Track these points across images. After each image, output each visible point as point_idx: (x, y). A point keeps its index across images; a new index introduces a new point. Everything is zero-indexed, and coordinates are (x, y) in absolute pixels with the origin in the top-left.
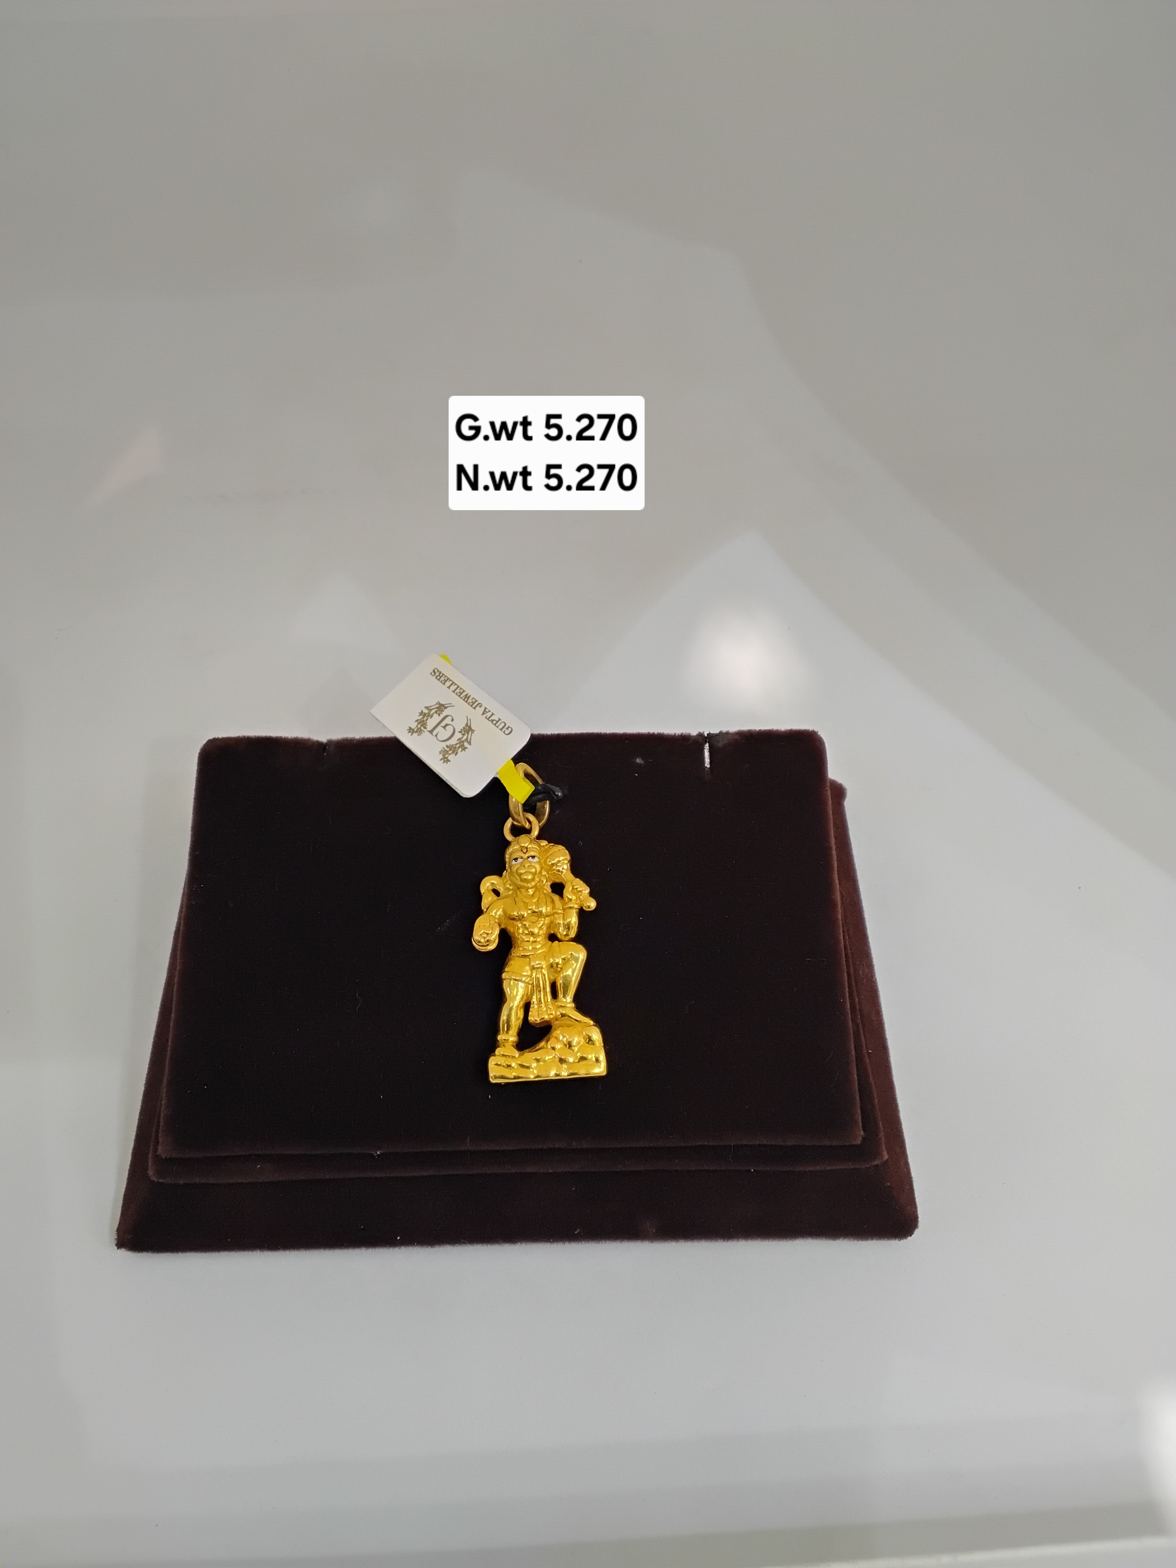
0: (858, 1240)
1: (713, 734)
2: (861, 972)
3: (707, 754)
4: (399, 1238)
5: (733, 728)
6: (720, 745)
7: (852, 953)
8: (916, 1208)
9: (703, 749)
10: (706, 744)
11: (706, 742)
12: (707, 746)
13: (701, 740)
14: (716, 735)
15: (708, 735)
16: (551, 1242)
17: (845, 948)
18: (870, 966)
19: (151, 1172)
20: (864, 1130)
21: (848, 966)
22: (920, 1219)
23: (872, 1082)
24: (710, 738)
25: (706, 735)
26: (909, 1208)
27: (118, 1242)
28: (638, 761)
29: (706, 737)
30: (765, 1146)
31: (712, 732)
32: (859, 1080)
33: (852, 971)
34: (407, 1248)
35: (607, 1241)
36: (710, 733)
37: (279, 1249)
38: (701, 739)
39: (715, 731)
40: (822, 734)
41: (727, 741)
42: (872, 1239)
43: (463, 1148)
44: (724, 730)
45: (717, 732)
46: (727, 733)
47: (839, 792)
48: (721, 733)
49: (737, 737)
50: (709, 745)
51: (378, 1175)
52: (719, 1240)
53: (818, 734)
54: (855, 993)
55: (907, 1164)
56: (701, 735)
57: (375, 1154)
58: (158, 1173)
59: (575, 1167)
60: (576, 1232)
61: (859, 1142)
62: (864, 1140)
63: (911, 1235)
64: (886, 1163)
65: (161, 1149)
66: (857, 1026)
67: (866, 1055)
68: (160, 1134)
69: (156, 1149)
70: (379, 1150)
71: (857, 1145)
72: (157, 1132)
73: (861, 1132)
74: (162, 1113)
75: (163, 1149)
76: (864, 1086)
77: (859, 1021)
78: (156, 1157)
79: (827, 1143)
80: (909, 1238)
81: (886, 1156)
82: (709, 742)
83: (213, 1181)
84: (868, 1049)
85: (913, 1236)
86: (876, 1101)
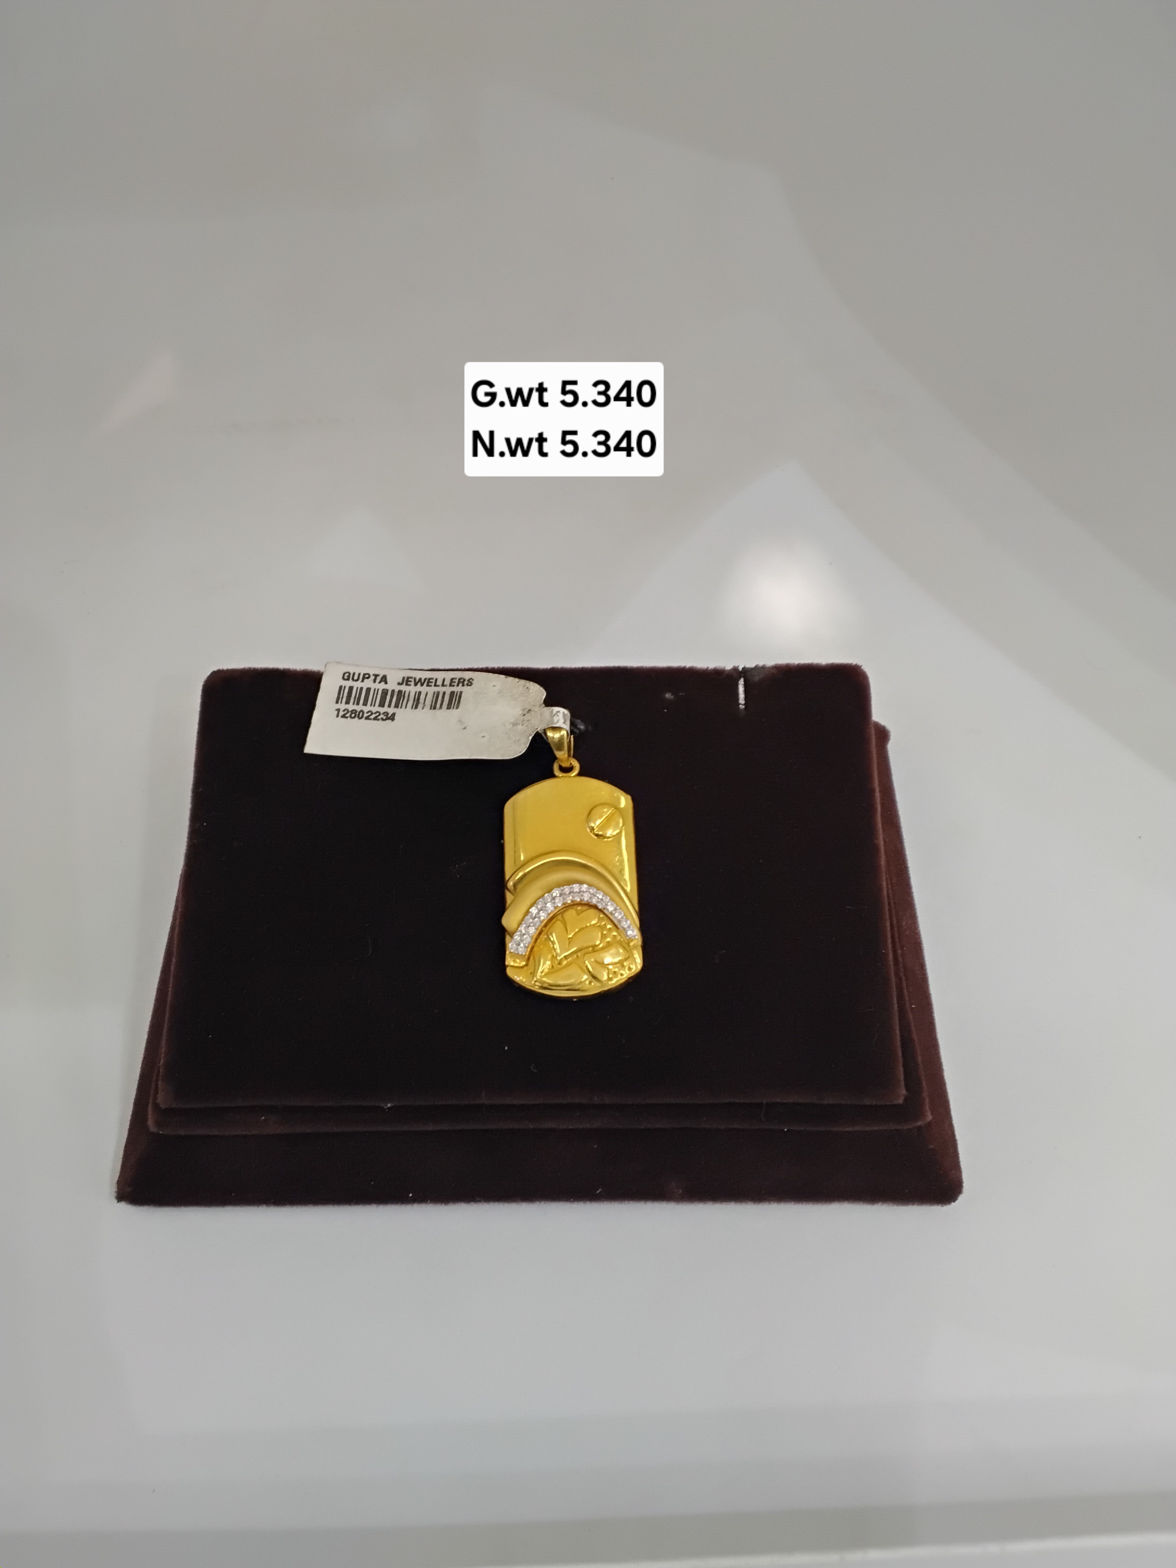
0: (898, 1205)
1: (748, 668)
2: (904, 923)
3: (741, 689)
4: (411, 1195)
5: (770, 662)
6: (756, 679)
7: (894, 902)
8: (961, 1172)
9: (737, 685)
10: (740, 679)
11: (740, 678)
12: (741, 682)
14: (752, 669)
15: (743, 668)
16: (571, 1202)
17: (888, 897)
18: (913, 917)
19: (150, 1122)
20: (907, 1090)
21: (891, 918)
22: (964, 1185)
23: (916, 1038)
24: (745, 673)
25: (741, 670)
26: (953, 1172)
27: (118, 1195)
28: (668, 695)
29: (741, 672)
30: (798, 1104)
31: (747, 666)
32: (902, 1036)
33: (895, 922)
34: (420, 1205)
35: (631, 1202)
36: (745, 667)
37: (286, 1205)
38: (735, 675)
39: (751, 665)
40: (867, 669)
41: (763, 675)
42: (913, 1204)
43: (478, 1102)
44: (761, 664)
45: (753, 665)
46: (763, 667)
47: (883, 734)
48: (756, 667)
49: (774, 671)
50: (745, 679)
51: (388, 1129)
52: (750, 1203)
53: (862, 668)
54: (898, 945)
55: (951, 1126)
56: (735, 669)
57: (386, 1107)
58: (158, 1124)
59: (597, 1124)
60: (598, 1192)
61: (901, 1101)
62: (906, 1099)
63: (954, 1201)
64: (929, 1124)
65: (160, 1099)
66: (900, 980)
67: (909, 1010)
68: (160, 1083)
69: (155, 1098)
70: (389, 1103)
71: (899, 1105)
72: (157, 1081)
73: (904, 1092)
74: (162, 1061)
75: (163, 1099)
76: (907, 1043)
77: (902, 974)
78: (156, 1106)
79: (867, 1102)
80: (953, 1204)
81: (929, 1117)
82: (744, 677)
83: (216, 1132)
84: (911, 1004)
85: (957, 1202)
86: (920, 1058)
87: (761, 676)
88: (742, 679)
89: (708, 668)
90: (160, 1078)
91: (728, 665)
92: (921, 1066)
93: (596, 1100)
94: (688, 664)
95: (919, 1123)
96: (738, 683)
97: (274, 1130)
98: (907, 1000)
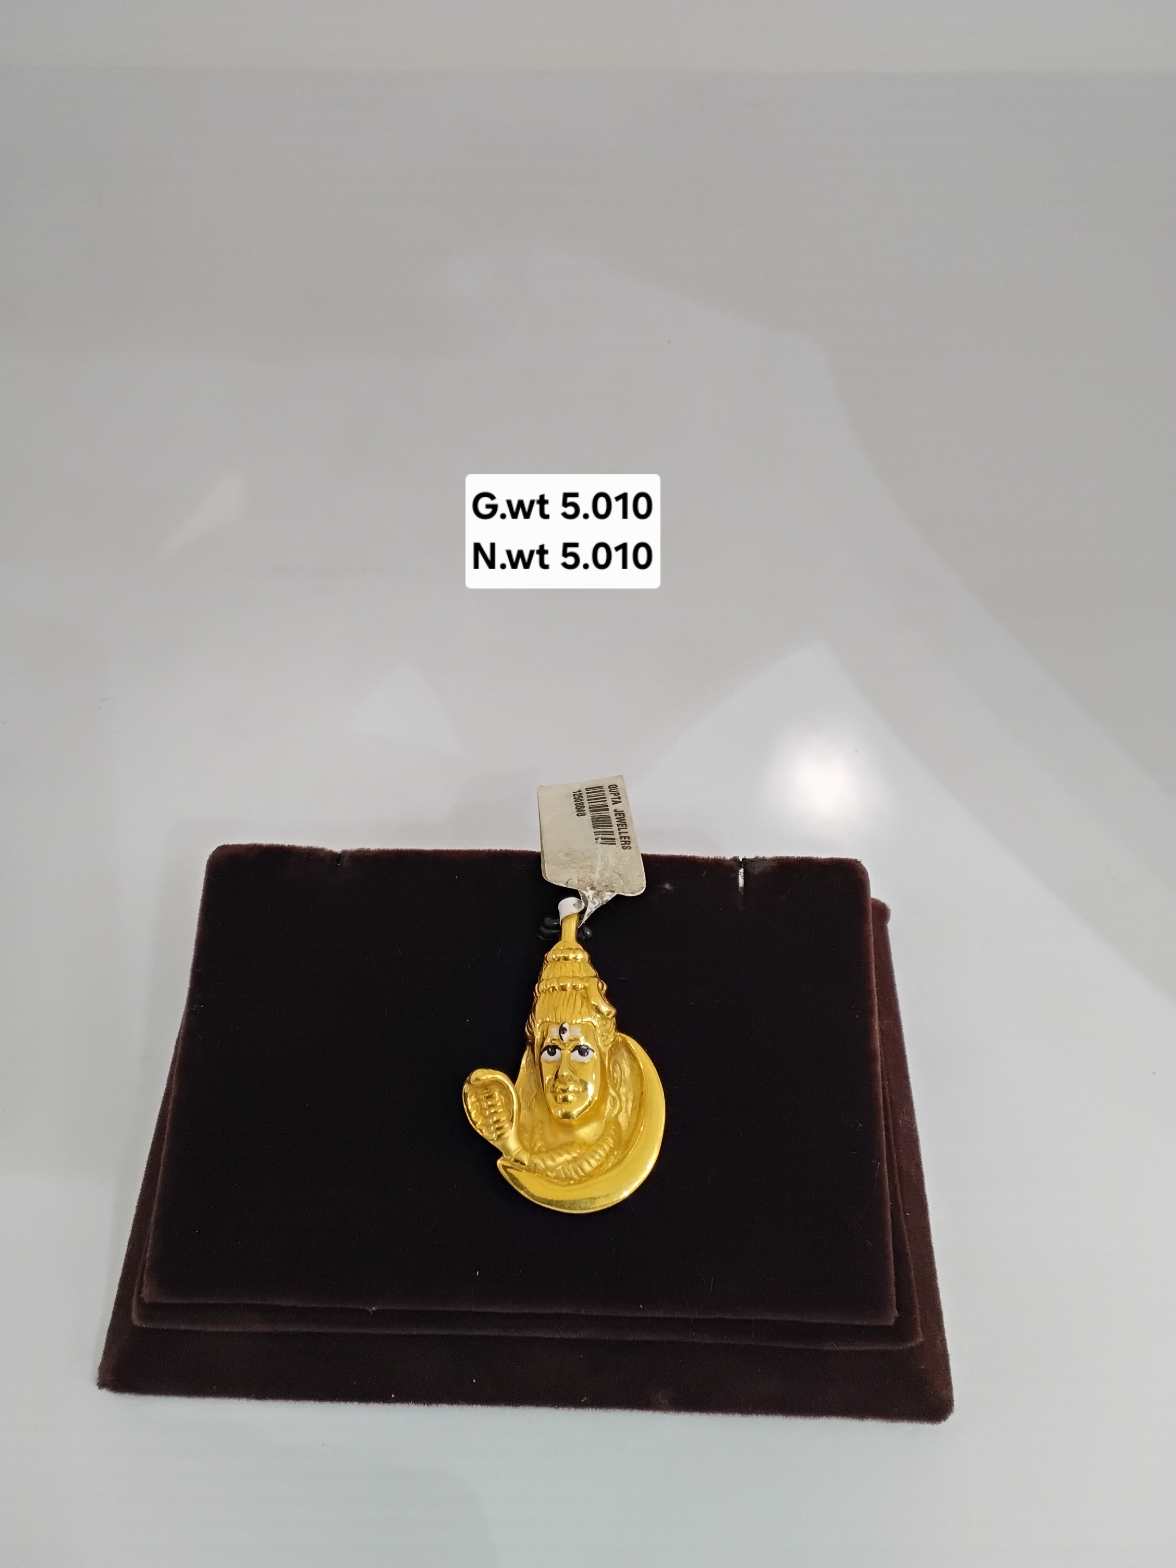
0: (887, 1421)
2: (898, 1123)
3: (741, 878)
4: (393, 1394)
5: (769, 854)
6: (756, 870)
7: (890, 1096)
8: (951, 1387)
10: (740, 869)
11: (741, 867)
12: (741, 874)
13: (735, 866)
14: (752, 861)
15: (743, 859)
16: (555, 1407)
17: (882, 1096)
19: (134, 1314)
20: (898, 1309)
21: (886, 1119)
22: (955, 1403)
23: (909, 1249)
24: (745, 863)
25: (741, 860)
26: (943, 1389)
27: (100, 1381)
28: (669, 885)
29: (741, 863)
30: (790, 1323)
31: (747, 858)
32: (894, 1249)
33: (890, 1121)
34: (402, 1405)
35: (617, 1410)
36: (745, 858)
38: (737, 864)
39: (750, 856)
40: (866, 864)
41: (763, 868)
42: (903, 1421)
44: (761, 856)
45: (753, 856)
46: (764, 860)
47: (882, 912)
48: (756, 858)
49: (773, 864)
50: (744, 871)
51: (372, 1331)
52: (737, 1415)
54: (891, 1146)
55: (943, 1340)
56: (735, 859)
57: (371, 1311)
58: (142, 1317)
59: (582, 1335)
60: (582, 1401)
61: (892, 1322)
62: (898, 1320)
63: (945, 1420)
64: (922, 1344)
65: (145, 1293)
66: (895, 1187)
67: (903, 1220)
68: (144, 1278)
69: (140, 1293)
70: (375, 1305)
71: (890, 1326)
72: (143, 1273)
73: (896, 1313)
74: (148, 1254)
75: (147, 1294)
76: (900, 1257)
77: (897, 1182)
78: (140, 1300)
79: (857, 1322)
80: (943, 1423)
81: (921, 1339)
82: (743, 868)
83: (198, 1328)
84: (905, 1213)
85: (947, 1420)
86: (913, 1273)
87: (761, 869)
88: (742, 870)
89: (709, 857)
90: (146, 1271)
91: (728, 855)
92: (914, 1280)
93: (584, 1311)
94: (689, 853)
95: (913, 1344)
96: (737, 875)
97: (257, 1328)
98: (902, 1209)
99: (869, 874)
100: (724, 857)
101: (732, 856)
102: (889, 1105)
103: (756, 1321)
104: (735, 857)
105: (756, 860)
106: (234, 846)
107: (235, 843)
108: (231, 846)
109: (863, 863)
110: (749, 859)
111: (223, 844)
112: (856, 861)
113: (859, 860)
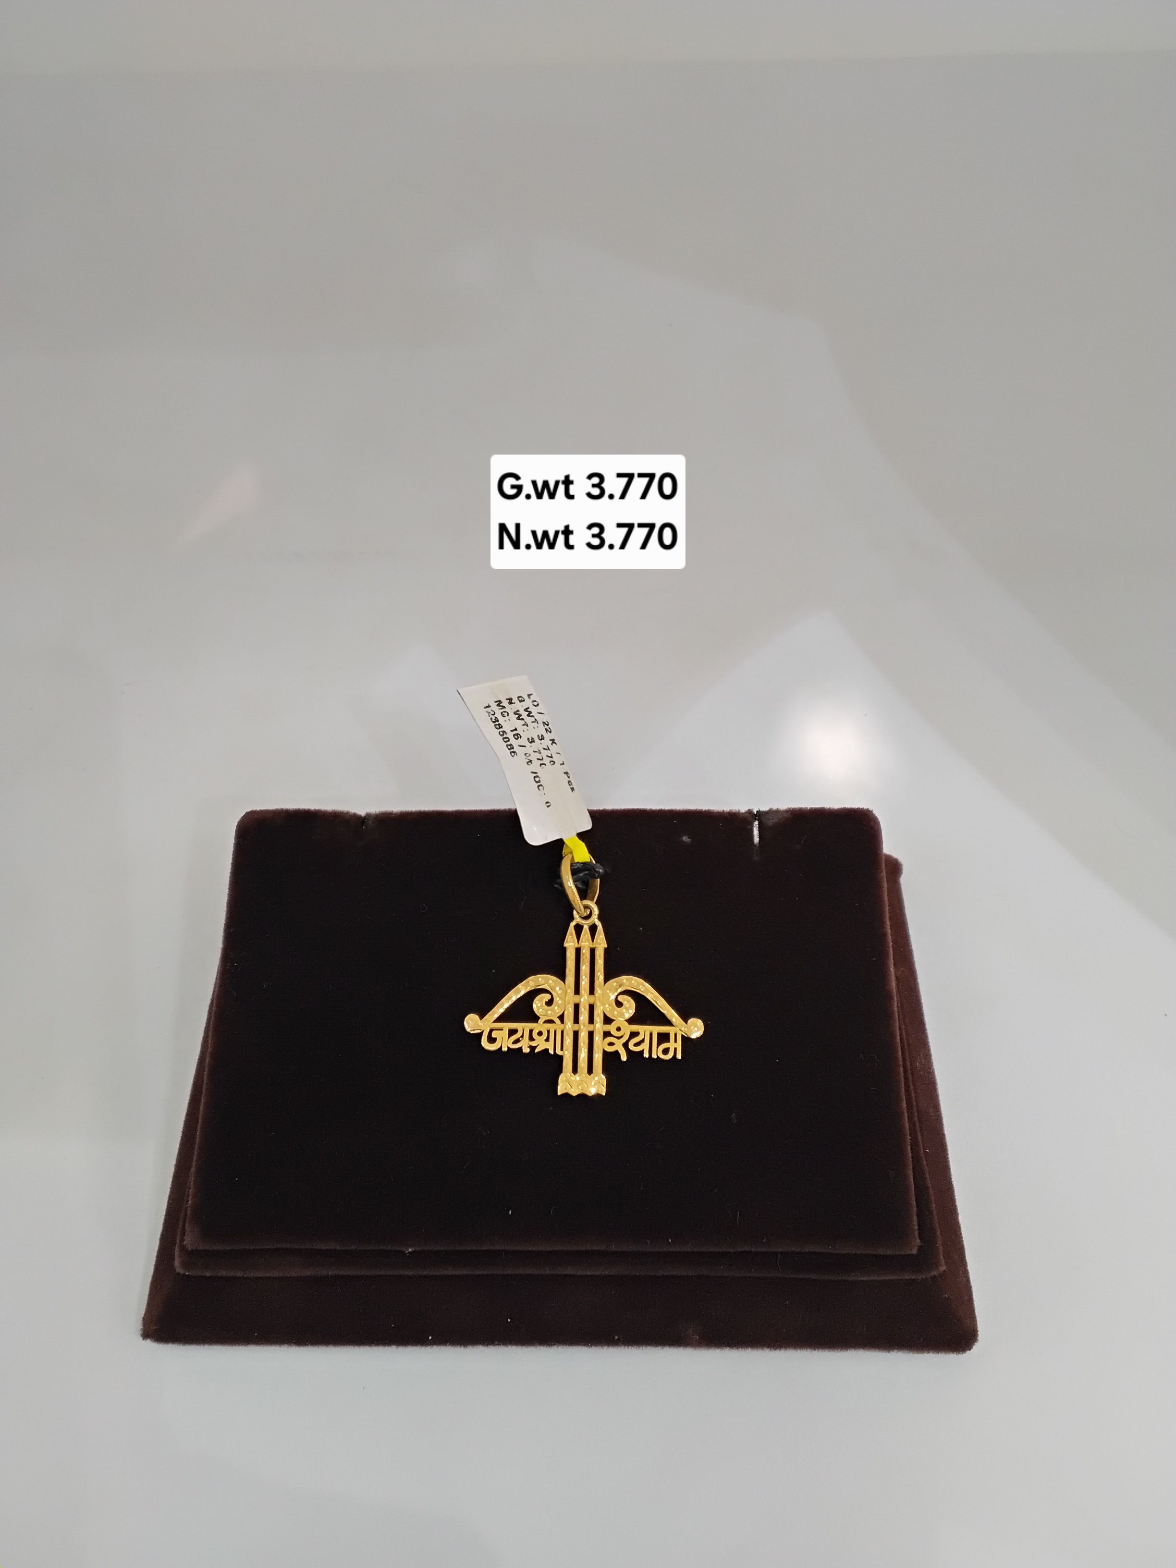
0: (913, 1353)
2: (918, 1061)
3: (756, 832)
4: (430, 1337)
5: (783, 806)
6: (770, 823)
7: (906, 1043)
8: (975, 1321)
10: (755, 822)
11: (755, 819)
12: (756, 825)
13: (750, 818)
14: (766, 813)
15: (757, 812)
16: (589, 1346)
17: (900, 1038)
18: (925, 1057)
19: (177, 1263)
20: (921, 1239)
21: (903, 1059)
22: (979, 1333)
23: (930, 1185)
24: (760, 816)
25: (755, 813)
26: (968, 1320)
27: (144, 1332)
28: (685, 839)
30: (815, 1253)
31: (761, 810)
32: (915, 1184)
33: (908, 1065)
34: (439, 1347)
35: (648, 1347)
36: (759, 810)
38: (751, 816)
39: (765, 808)
40: (877, 813)
41: (777, 819)
42: (929, 1352)
44: (775, 808)
45: (767, 809)
46: (777, 811)
47: (895, 867)
48: (770, 810)
49: (786, 815)
50: (759, 823)
51: (409, 1273)
53: (872, 813)
54: (912, 1088)
55: (966, 1272)
56: (750, 812)
57: (407, 1252)
58: (185, 1265)
59: (614, 1271)
60: (615, 1337)
61: (915, 1252)
62: (920, 1248)
63: (969, 1350)
64: (945, 1273)
65: (188, 1243)
66: (913, 1124)
67: (923, 1155)
68: (187, 1223)
69: (182, 1238)
70: (411, 1246)
71: (913, 1255)
72: (184, 1222)
73: (918, 1241)
74: (190, 1202)
75: (190, 1240)
76: (921, 1190)
77: (915, 1119)
78: (183, 1248)
79: (881, 1252)
80: (968, 1353)
81: (943, 1268)
82: (758, 820)
83: (240, 1274)
84: (925, 1149)
85: (972, 1350)
86: (934, 1205)
87: (775, 820)
88: (756, 823)
89: (724, 811)
90: (187, 1219)
91: (742, 808)
92: (934, 1213)
93: (614, 1248)
94: (704, 807)
95: (936, 1273)
96: (752, 826)
97: (294, 1273)
98: (921, 1144)
99: (881, 824)
100: (739, 811)
101: (747, 809)
102: (906, 1047)
103: (782, 1253)
104: (749, 810)
105: (770, 812)
106: (261, 811)
107: (263, 808)
108: (259, 811)
109: (874, 812)
110: (763, 812)
111: (252, 810)
112: (868, 810)
113: (870, 809)
